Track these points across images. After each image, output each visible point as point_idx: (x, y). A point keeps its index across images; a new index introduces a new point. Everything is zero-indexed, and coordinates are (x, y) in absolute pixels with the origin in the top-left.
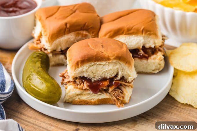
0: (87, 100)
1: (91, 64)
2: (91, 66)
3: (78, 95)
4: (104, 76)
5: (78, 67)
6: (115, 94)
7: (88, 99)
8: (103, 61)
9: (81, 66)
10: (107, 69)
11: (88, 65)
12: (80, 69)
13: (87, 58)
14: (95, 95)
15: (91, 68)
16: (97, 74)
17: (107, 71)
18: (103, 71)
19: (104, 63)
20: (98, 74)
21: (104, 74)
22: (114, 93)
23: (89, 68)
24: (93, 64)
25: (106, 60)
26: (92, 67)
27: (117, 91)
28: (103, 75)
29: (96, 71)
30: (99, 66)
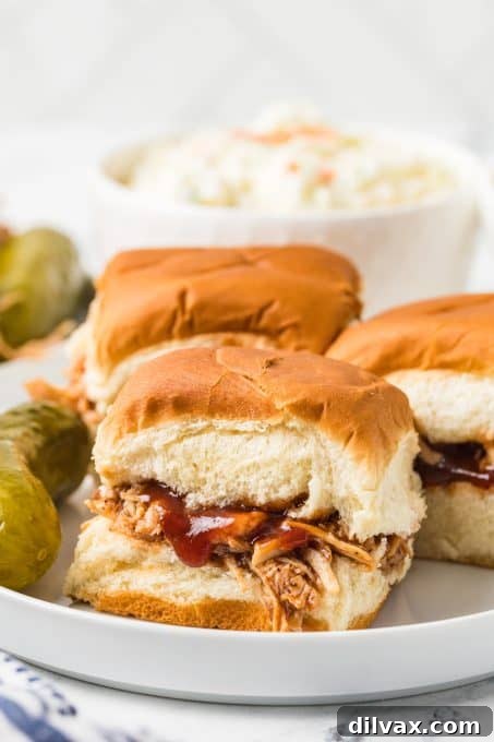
0: (157, 594)
1: (193, 425)
2: (189, 434)
3: (122, 565)
4: (242, 487)
5: (133, 430)
6: (273, 576)
7: (162, 590)
8: (244, 415)
9: (146, 425)
10: (257, 459)
11: (176, 427)
12: (141, 438)
13: (175, 395)
14: (193, 576)
15: (189, 442)
16: (210, 475)
17: (256, 466)
18: (238, 467)
19: (248, 425)
20: (216, 475)
21: (242, 479)
22: (270, 574)
23: (180, 440)
24: (201, 424)
25: (258, 415)
26: (197, 437)
27: (287, 567)
28: (239, 484)
29: (212, 458)
30: (227, 439)
